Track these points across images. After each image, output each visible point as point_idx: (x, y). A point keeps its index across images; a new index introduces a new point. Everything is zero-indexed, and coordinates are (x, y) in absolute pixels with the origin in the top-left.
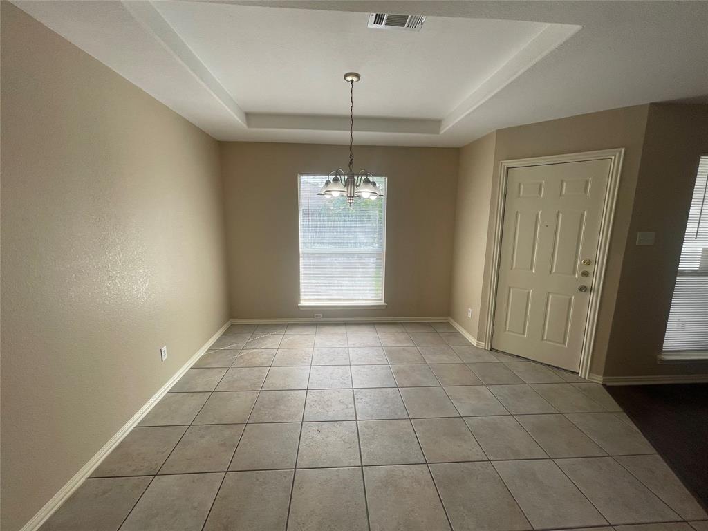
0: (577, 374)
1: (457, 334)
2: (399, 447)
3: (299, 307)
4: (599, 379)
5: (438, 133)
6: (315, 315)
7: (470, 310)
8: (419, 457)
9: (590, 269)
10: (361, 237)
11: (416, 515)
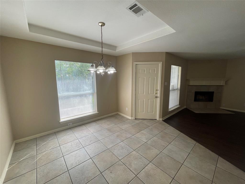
0: (156, 119)
1: (123, 117)
2: (140, 161)
3: (59, 123)
4: (161, 119)
5: (115, 51)
6: (69, 124)
7: (127, 108)
8: (147, 161)
9: (157, 92)
10: (86, 87)
11: (162, 180)
